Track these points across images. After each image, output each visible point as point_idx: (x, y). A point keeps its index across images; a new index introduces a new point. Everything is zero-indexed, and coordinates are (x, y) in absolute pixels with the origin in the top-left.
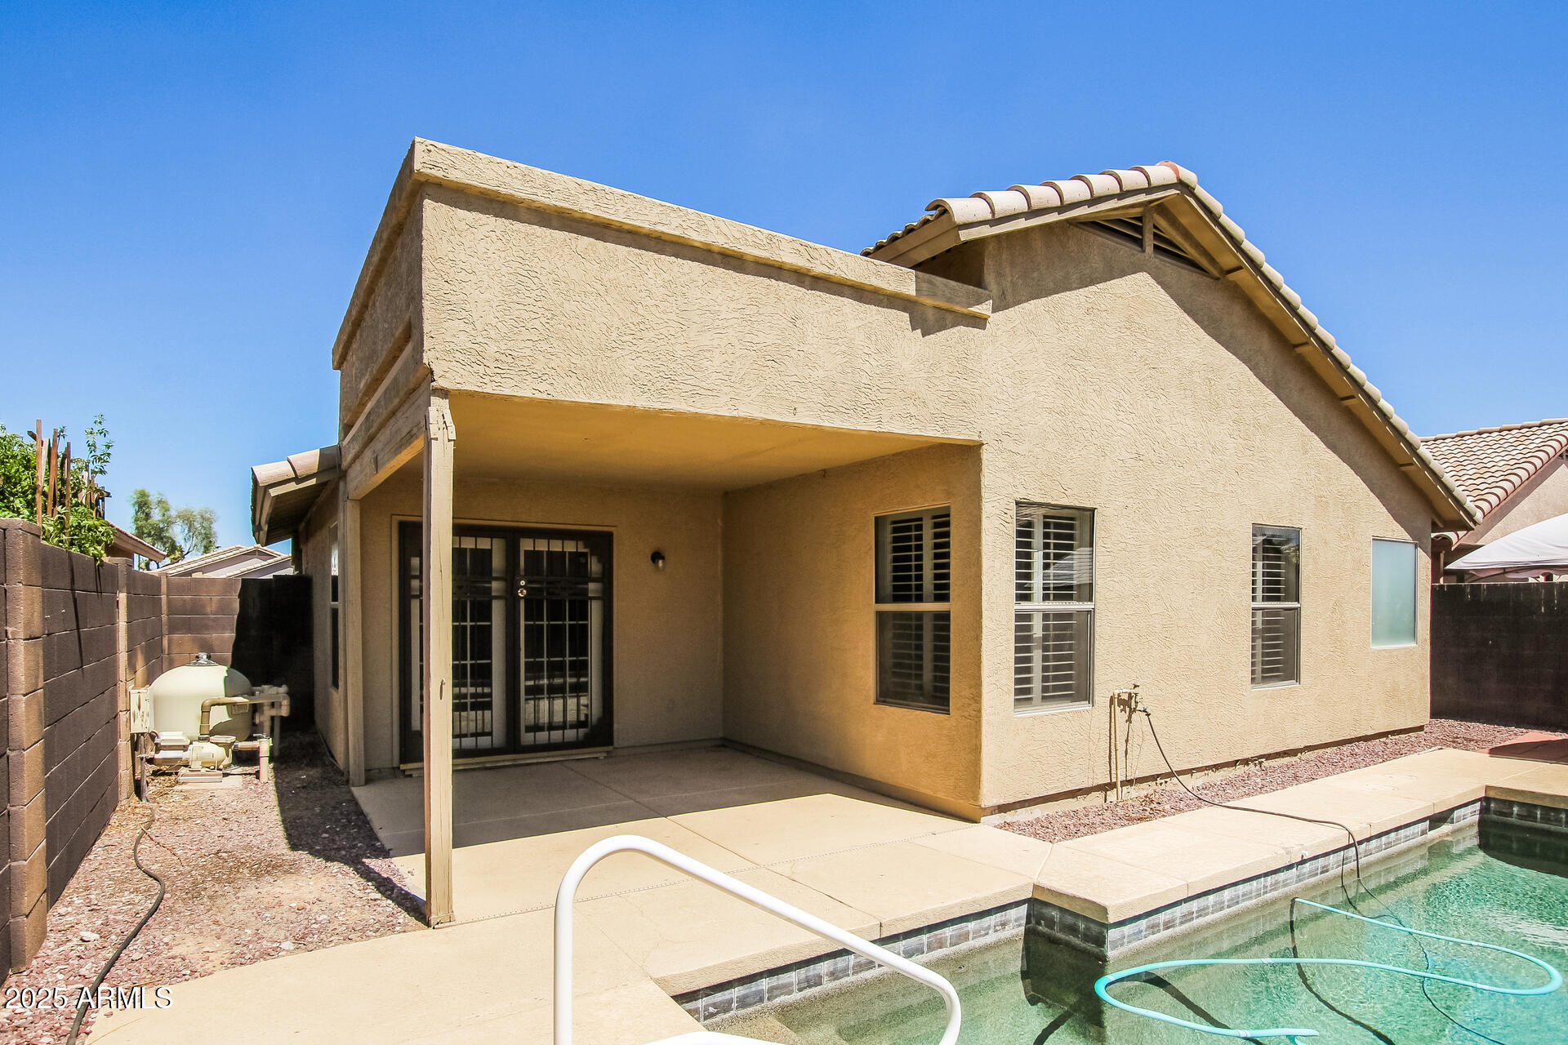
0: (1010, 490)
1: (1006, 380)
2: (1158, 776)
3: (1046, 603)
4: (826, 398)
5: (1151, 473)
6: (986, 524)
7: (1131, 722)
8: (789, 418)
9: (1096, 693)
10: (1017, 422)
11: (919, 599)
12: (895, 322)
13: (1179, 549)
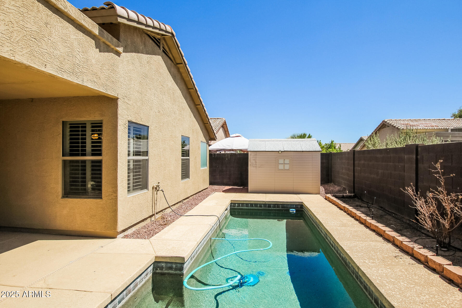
0: (127, 117)
1: (126, 77)
2: (163, 210)
3: (134, 157)
4: (60, 64)
5: (162, 117)
6: (119, 128)
7: (157, 194)
8: (43, 69)
9: (149, 186)
10: (129, 93)
11: (84, 155)
12: (90, 42)
13: (167, 141)
